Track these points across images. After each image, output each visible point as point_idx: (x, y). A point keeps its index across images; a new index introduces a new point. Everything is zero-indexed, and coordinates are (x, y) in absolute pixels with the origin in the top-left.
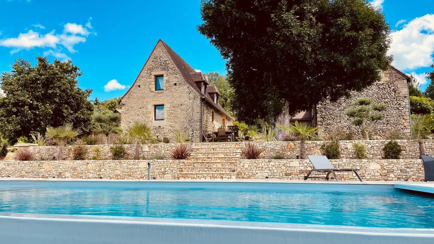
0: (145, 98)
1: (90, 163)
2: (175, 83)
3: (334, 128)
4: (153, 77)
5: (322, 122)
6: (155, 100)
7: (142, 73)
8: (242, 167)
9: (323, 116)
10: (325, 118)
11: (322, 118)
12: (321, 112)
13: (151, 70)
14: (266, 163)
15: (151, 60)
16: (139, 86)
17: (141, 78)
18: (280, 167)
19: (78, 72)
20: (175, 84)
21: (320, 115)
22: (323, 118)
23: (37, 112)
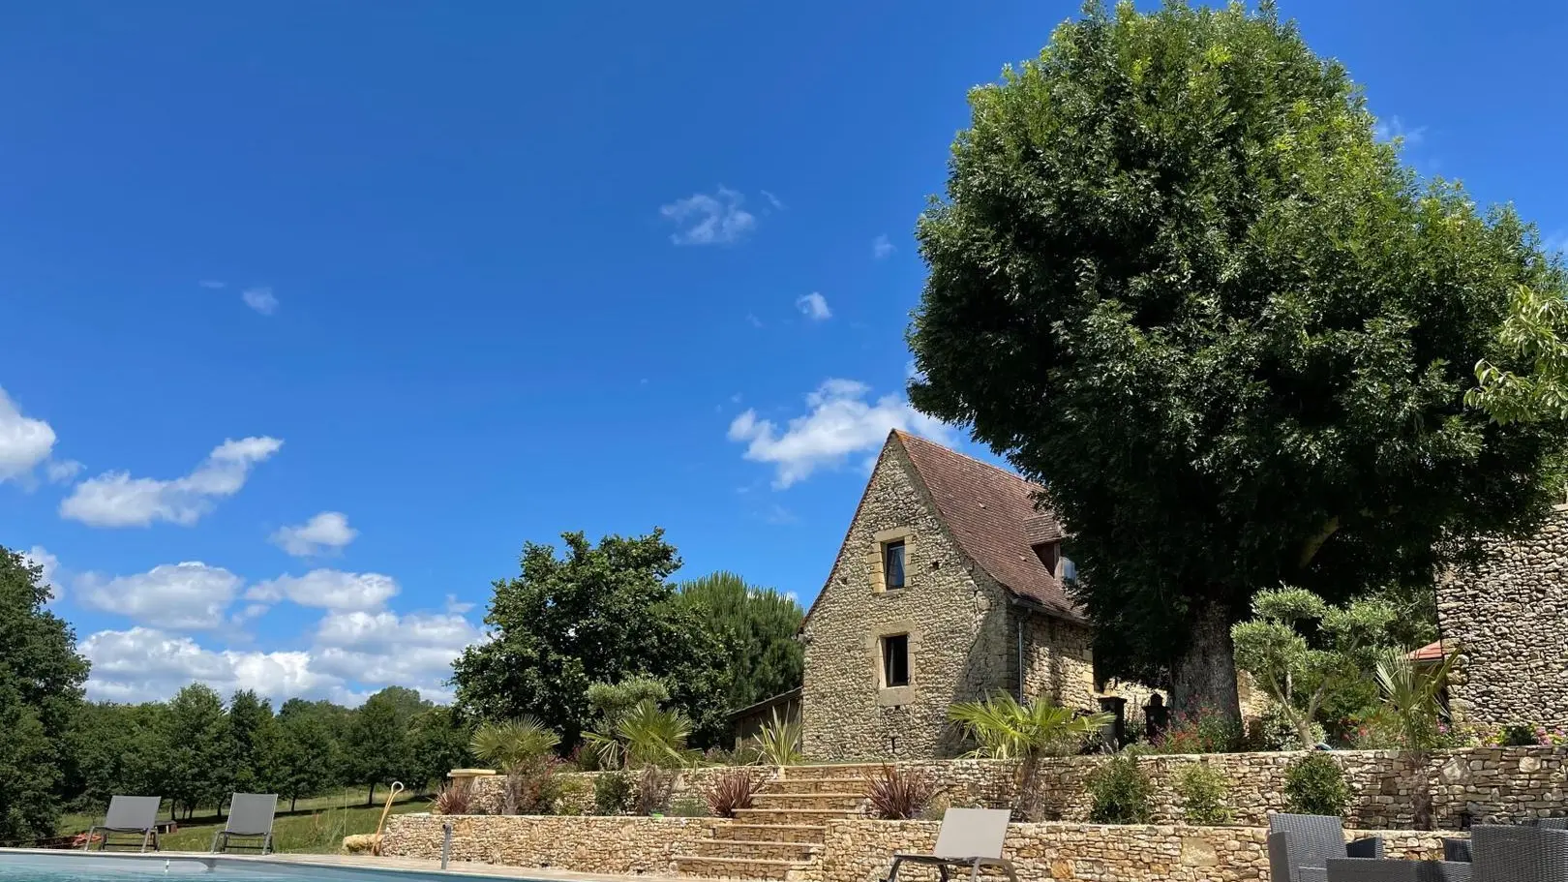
0: (857, 617)
1: (536, 822)
2: (935, 560)
3: (1519, 692)
4: (877, 548)
5: (1463, 671)
6: (885, 620)
7: (851, 538)
8: (835, 845)
9: (1469, 647)
10: (1477, 651)
11: (1463, 653)
12: (1459, 628)
13: (873, 526)
14: (894, 834)
15: (871, 498)
16: (845, 581)
17: (849, 555)
18: (929, 847)
19: (674, 557)
20: (936, 565)
21: (1456, 640)
22: (1468, 654)
23: (558, 681)
